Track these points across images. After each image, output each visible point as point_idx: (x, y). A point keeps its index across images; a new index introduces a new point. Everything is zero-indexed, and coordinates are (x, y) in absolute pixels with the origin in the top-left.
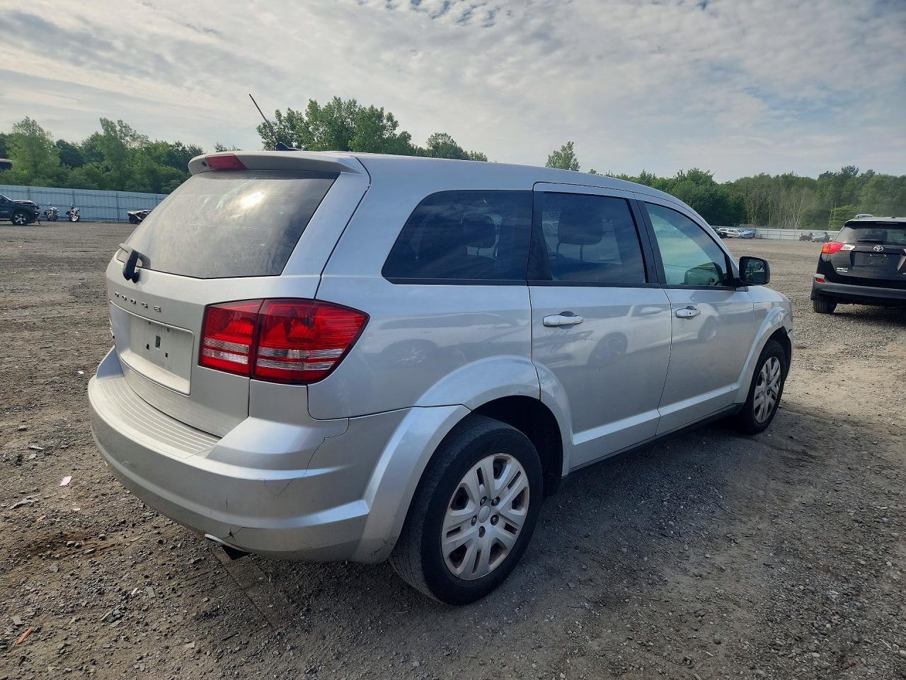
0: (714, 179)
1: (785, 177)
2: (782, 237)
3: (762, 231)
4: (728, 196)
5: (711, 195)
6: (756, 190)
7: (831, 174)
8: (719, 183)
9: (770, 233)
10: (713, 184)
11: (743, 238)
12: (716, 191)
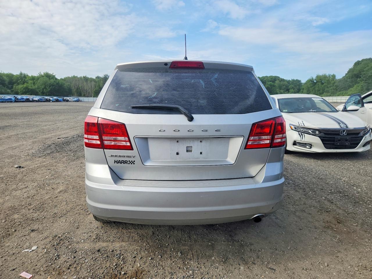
0: (56, 77)
1: (84, 77)
2: (89, 101)
3: (81, 98)
4: (64, 84)
5: (57, 83)
6: (74, 82)
7: (99, 77)
8: (59, 78)
9: (84, 99)
10: (56, 79)
11: (75, 101)
12: (59, 82)
